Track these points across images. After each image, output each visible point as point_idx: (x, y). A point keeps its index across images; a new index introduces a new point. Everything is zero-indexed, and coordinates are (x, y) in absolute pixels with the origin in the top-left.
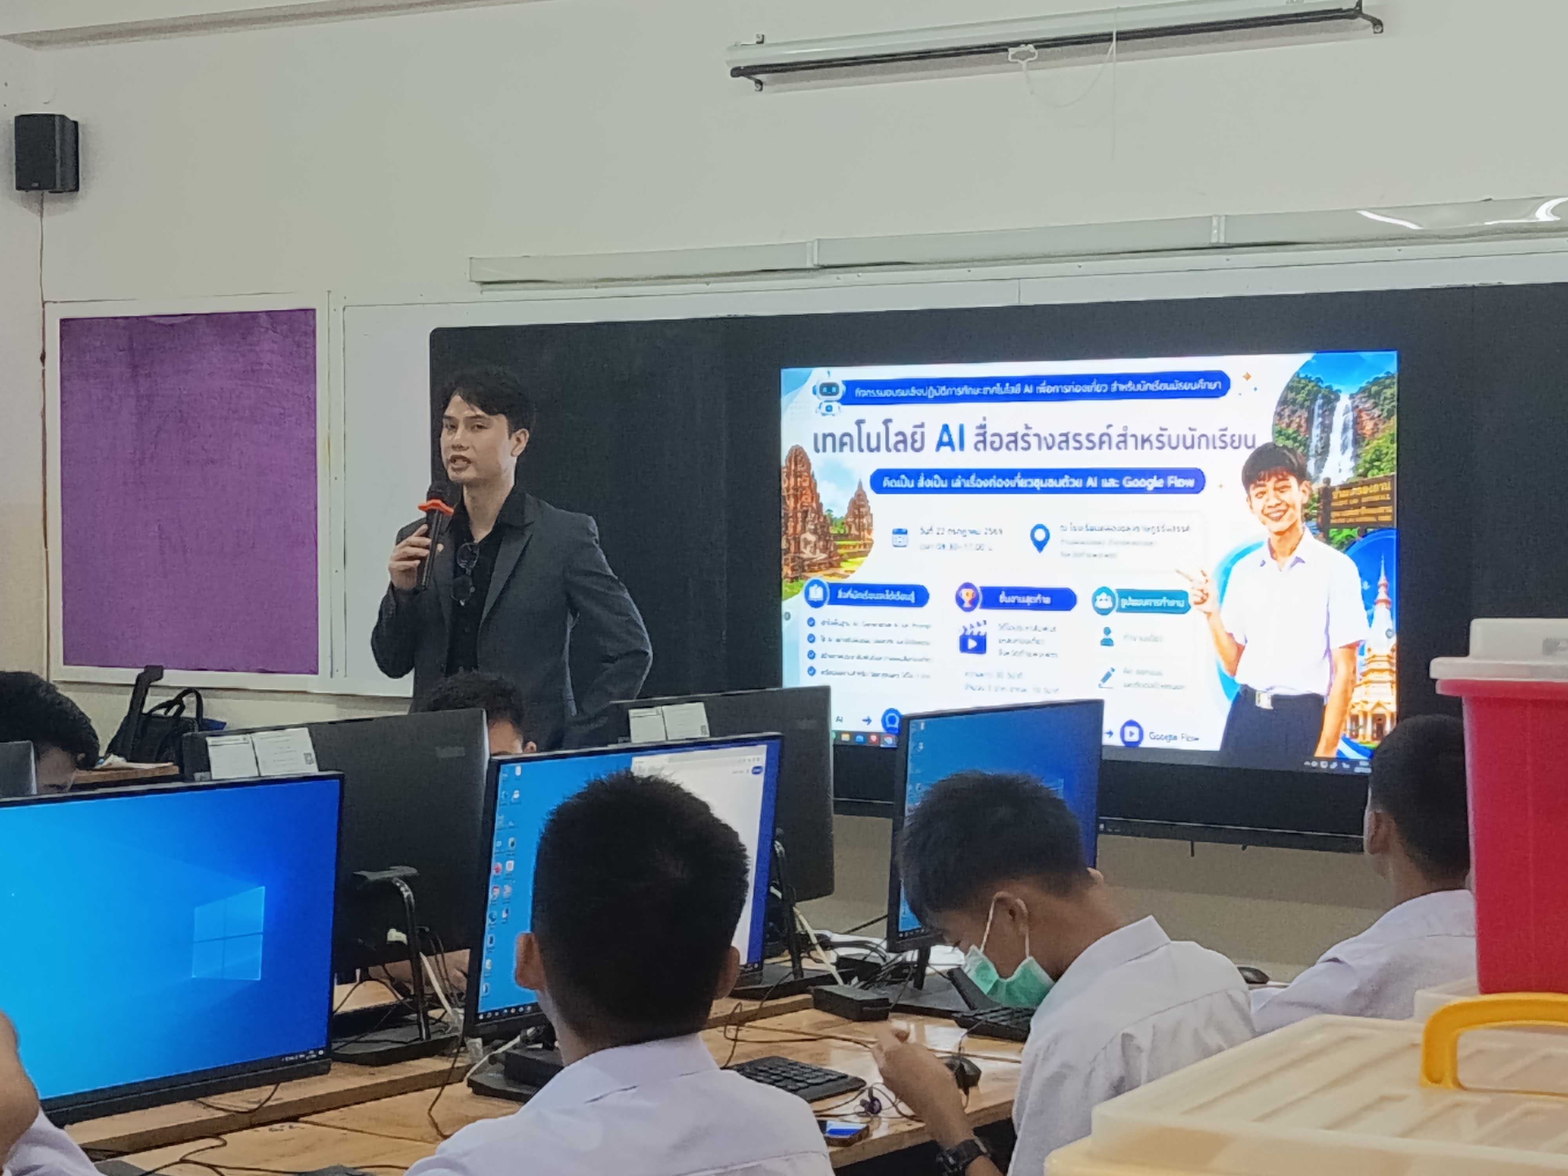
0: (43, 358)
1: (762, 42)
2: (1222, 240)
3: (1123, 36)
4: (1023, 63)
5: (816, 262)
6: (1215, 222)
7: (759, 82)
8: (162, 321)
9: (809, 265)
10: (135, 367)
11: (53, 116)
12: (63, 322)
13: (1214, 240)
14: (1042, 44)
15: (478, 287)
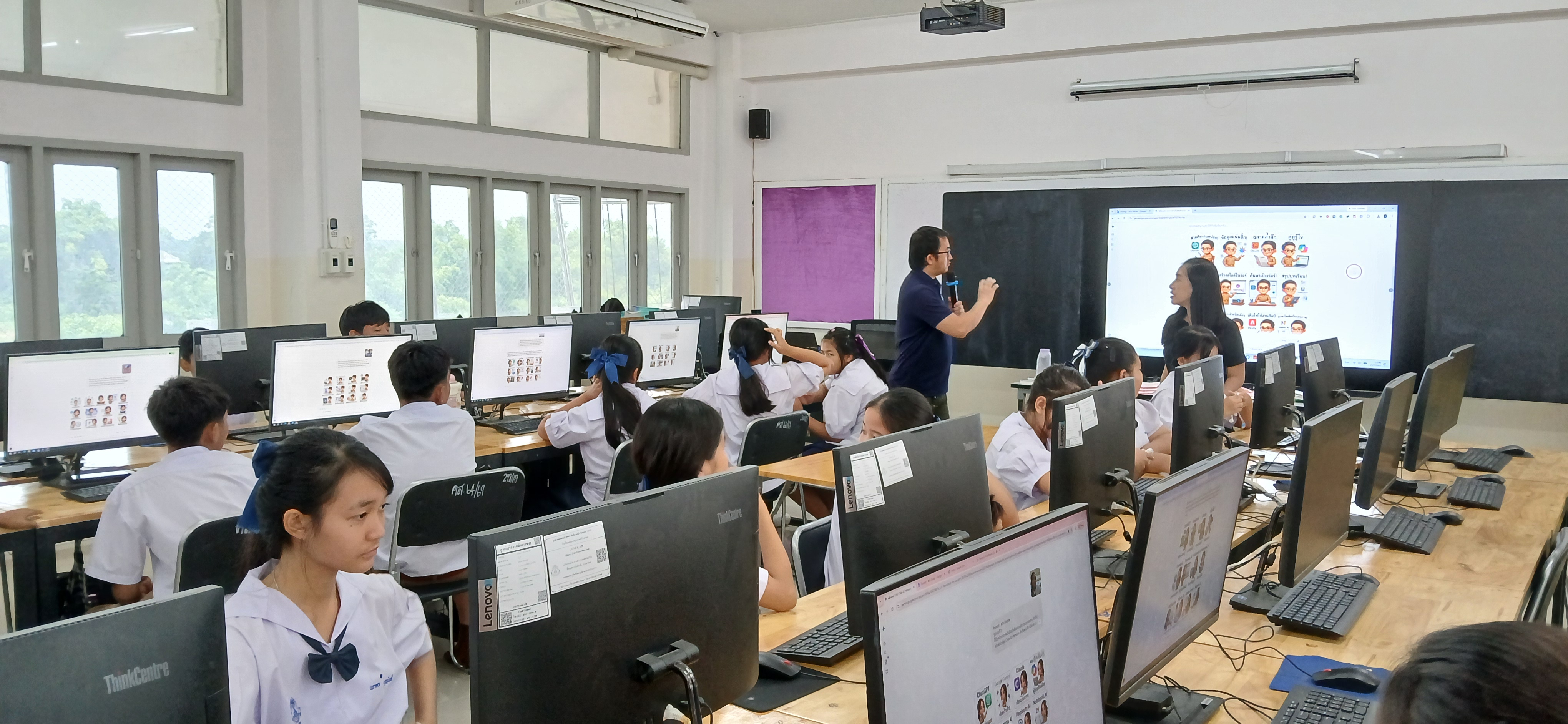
0: (753, 203)
1: (1080, 82)
2: (1290, 161)
3: (1250, 81)
4: (1204, 91)
5: (1105, 168)
6: (1287, 154)
7: (1078, 97)
8: (806, 189)
9: (1102, 168)
10: (794, 206)
11: (765, 110)
12: (763, 189)
13: (1286, 161)
14: (1212, 84)
15: (949, 176)
